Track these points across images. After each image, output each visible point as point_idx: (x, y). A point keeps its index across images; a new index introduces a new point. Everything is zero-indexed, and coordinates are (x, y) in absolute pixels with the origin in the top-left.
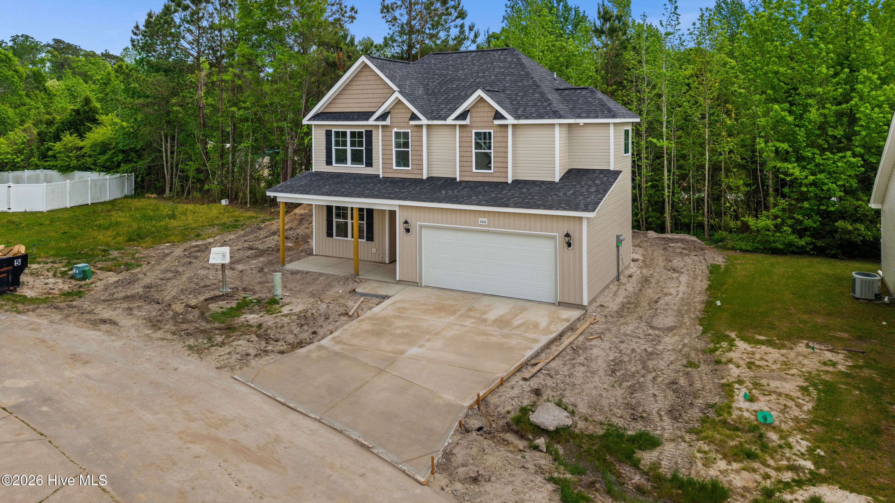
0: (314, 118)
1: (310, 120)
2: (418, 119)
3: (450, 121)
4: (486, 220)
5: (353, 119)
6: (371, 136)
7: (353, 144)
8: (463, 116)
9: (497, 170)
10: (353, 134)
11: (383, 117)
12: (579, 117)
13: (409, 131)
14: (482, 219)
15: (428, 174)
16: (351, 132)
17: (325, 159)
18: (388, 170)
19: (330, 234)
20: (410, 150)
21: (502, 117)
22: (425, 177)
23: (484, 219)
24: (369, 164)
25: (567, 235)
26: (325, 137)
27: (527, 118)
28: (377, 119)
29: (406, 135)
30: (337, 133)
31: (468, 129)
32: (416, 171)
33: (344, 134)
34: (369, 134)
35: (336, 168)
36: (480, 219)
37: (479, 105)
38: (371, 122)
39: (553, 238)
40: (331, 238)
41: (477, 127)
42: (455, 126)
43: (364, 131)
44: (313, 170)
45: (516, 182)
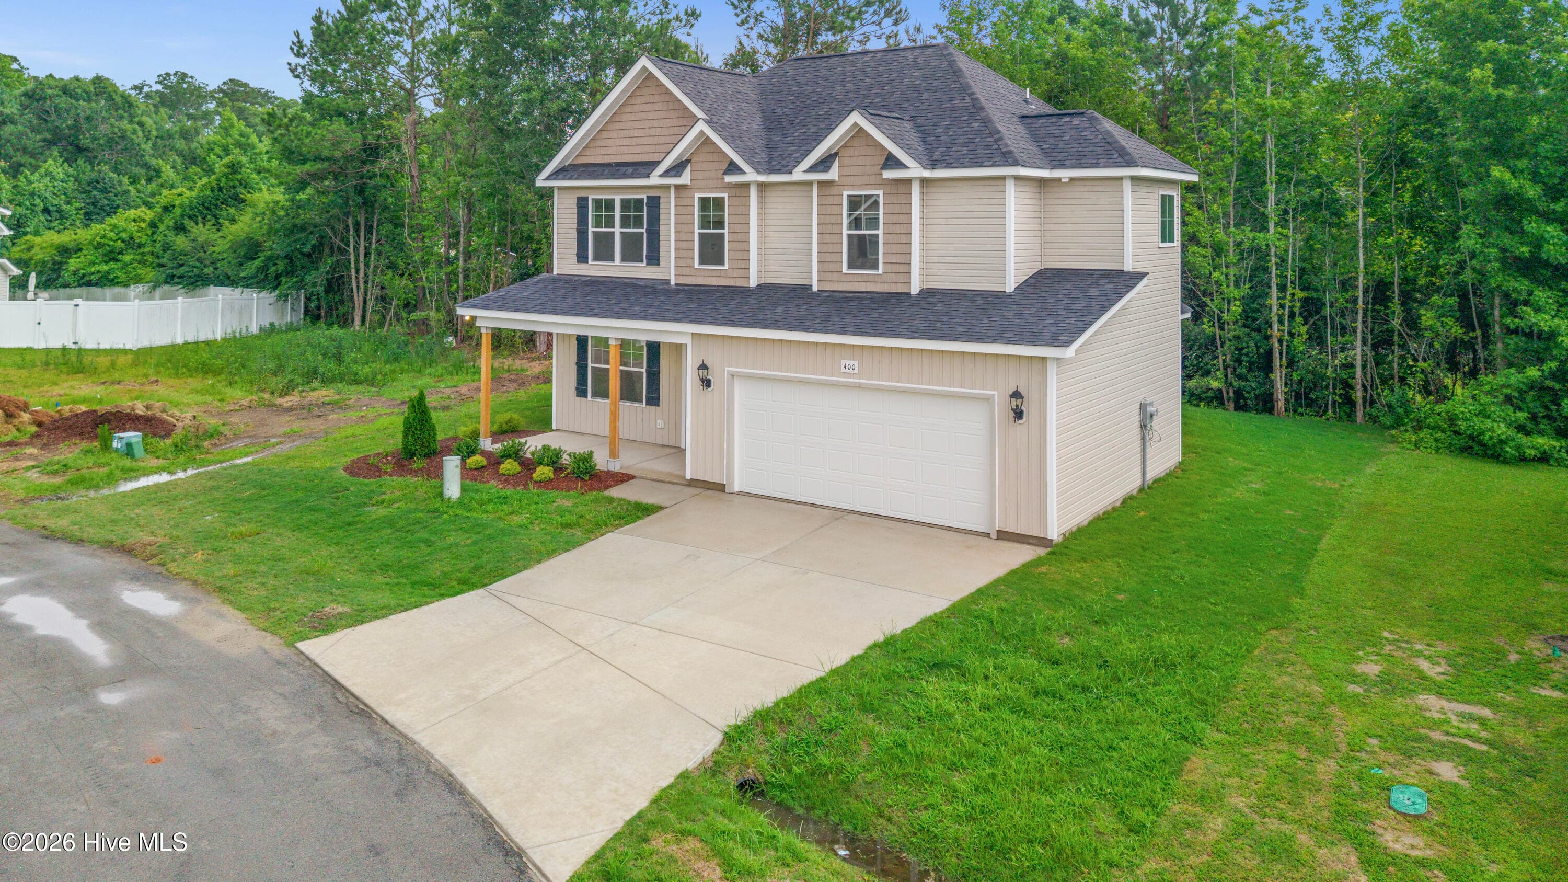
0: (555, 175)
1: (548, 178)
2: (741, 171)
3: (798, 174)
4: (856, 363)
5: (625, 176)
6: (658, 207)
7: (625, 222)
8: (824, 164)
9: (890, 268)
10: (625, 204)
11: (677, 169)
12: (1063, 166)
13: (726, 195)
14: (847, 362)
15: (760, 277)
16: (622, 200)
17: (575, 251)
18: (687, 271)
19: (581, 392)
20: (726, 231)
21: (900, 165)
22: (753, 283)
23: (852, 363)
24: (654, 260)
25: (1016, 395)
26: (576, 211)
27: (949, 166)
28: (666, 174)
29: (719, 203)
30: (598, 203)
31: (834, 190)
32: (735, 273)
33: (610, 205)
34: (654, 203)
35: (595, 269)
36: (843, 362)
37: (856, 142)
38: (655, 179)
39: (988, 400)
40: (583, 399)
41: (853, 186)
42: (809, 184)
43: (644, 197)
44: (555, 273)
45: (927, 293)
